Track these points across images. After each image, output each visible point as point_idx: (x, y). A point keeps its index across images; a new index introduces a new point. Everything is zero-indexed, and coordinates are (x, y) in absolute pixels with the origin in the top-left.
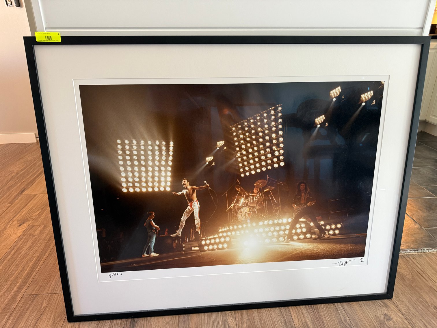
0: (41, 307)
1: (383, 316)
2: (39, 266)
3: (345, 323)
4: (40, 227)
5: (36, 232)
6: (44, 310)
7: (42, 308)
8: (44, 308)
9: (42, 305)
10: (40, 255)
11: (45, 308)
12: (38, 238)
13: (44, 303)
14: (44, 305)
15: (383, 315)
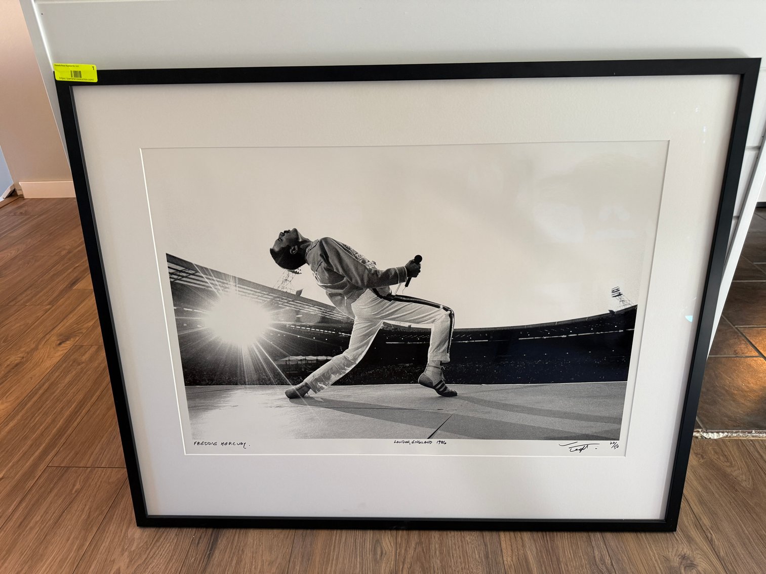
0: (71, 490)
1: (678, 559)
2: (80, 417)
3: (601, 567)
4: (91, 349)
5: (83, 357)
6: (75, 495)
7: (73, 492)
8: (76, 491)
9: (74, 485)
10: (84, 398)
11: (78, 492)
12: (85, 367)
13: (78, 483)
14: (78, 486)
15: (680, 557)
